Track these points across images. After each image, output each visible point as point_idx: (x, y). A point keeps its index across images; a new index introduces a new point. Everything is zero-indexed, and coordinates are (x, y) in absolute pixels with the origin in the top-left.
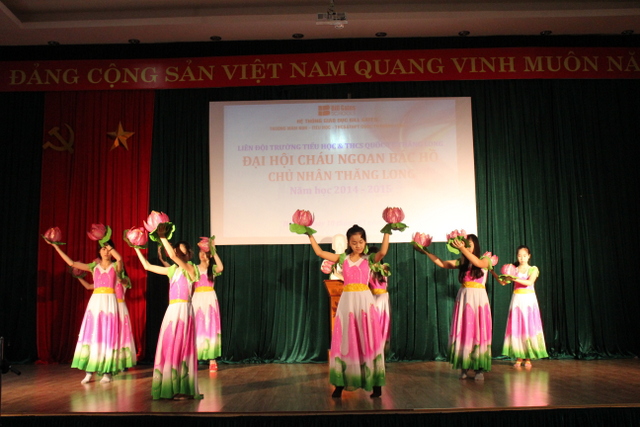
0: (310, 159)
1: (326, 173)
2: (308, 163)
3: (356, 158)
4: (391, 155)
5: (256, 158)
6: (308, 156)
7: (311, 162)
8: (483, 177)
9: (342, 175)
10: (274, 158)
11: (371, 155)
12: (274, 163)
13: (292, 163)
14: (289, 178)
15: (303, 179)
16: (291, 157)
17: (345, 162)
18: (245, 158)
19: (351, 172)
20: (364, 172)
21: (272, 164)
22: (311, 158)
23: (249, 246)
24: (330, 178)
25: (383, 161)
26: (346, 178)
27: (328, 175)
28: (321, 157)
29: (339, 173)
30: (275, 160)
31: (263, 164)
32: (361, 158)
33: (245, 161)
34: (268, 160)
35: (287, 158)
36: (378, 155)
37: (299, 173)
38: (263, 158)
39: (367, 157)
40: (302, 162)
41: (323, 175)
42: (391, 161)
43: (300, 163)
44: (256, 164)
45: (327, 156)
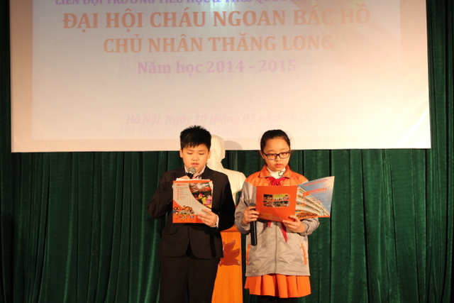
0: (169, 19)
1: (193, 40)
2: (166, 25)
3: (240, 17)
4: (296, 12)
5: (85, 15)
6: (166, 14)
7: (170, 23)
8: (440, 48)
9: (220, 44)
10: (113, 17)
11: (264, 13)
12: (113, 23)
13: (140, 25)
14: (136, 48)
15: (158, 50)
16: (140, 15)
17: (223, 23)
18: (66, 15)
19: (232, 39)
20: (253, 39)
21: (109, 26)
22: (170, 16)
23: (71, 154)
24: (200, 49)
25: (283, 23)
26: (225, 49)
27: (197, 43)
28: (186, 15)
29: (214, 39)
30: (113, 20)
31: (95, 26)
32: (250, 17)
33: (66, 21)
34: (102, 20)
35: (133, 16)
36: (276, 13)
37: (151, 40)
38: (95, 15)
39: (258, 18)
40: (156, 23)
41: (189, 44)
42: (296, 23)
43: (153, 25)
44: (84, 26)
45: (195, 14)
